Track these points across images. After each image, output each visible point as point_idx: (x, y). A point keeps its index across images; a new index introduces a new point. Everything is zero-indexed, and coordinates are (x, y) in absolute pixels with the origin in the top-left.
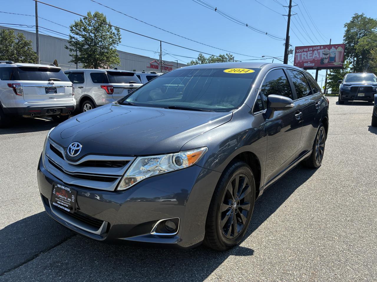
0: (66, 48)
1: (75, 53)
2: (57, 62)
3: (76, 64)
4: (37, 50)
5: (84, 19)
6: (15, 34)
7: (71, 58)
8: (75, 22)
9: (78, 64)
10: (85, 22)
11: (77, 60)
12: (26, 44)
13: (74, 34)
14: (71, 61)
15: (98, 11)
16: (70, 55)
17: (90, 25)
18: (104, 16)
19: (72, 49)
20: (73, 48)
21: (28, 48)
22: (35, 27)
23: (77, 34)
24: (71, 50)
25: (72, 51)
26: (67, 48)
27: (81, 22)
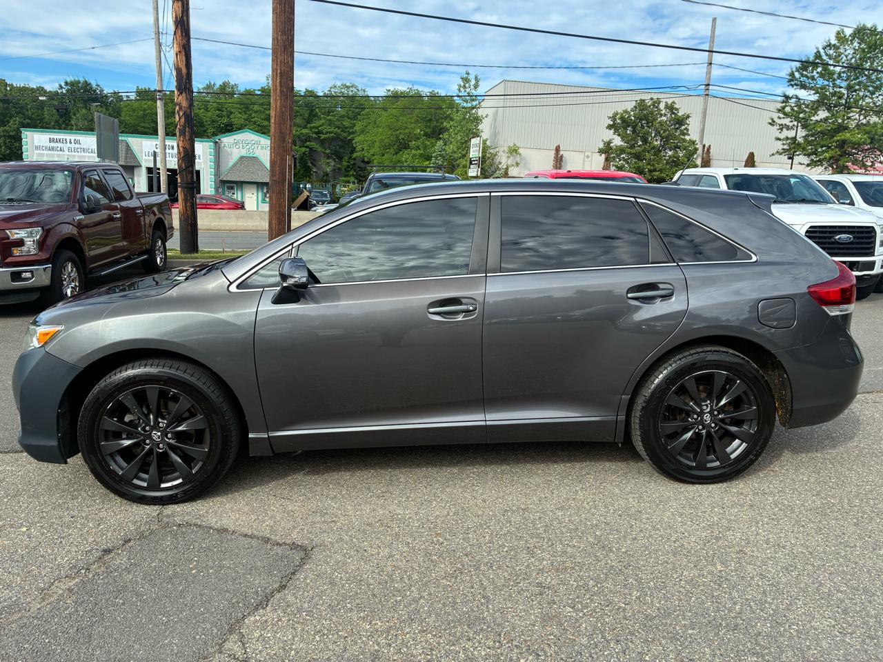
0: (770, 124)
1: (791, 134)
3: (791, 160)
5: (824, 48)
7: (779, 146)
8: (801, 61)
9: (795, 158)
10: (827, 54)
11: (793, 148)
13: (796, 87)
14: (777, 152)
16: (778, 139)
19: (785, 125)
20: (787, 121)
23: (803, 87)
24: (782, 127)
25: (784, 130)
26: (772, 123)
27: (818, 55)
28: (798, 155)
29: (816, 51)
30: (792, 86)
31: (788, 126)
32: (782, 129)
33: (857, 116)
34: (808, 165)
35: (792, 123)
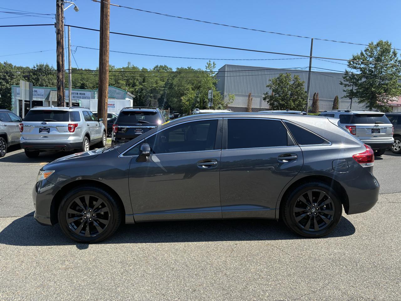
0: (340, 84)
1: (350, 88)
2: (337, 98)
3: (351, 100)
4: (308, 90)
5: (365, 51)
6: (292, 77)
7: (345, 94)
8: (353, 56)
9: (353, 99)
10: (366, 54)
11: (351, 95)
12: (299, 85)
13: (351, 68)
14: (345, 96)
15: (382, 40)
16: (344, 91)
17: (371, 57)
18: (390, 43)
20: (348, 83)
21: (301, 88)
22: (309, 68)
23: (355, 68)
24: (346, 85)
26: (341, 84)
27: (362, 54)
28: (354, 98)
29: (361, 52)
30: (350, 67)
31: (348, 85)
32: (346, 86)
33: (379, 80)
34: (359, 102)
35: (350, 84)
